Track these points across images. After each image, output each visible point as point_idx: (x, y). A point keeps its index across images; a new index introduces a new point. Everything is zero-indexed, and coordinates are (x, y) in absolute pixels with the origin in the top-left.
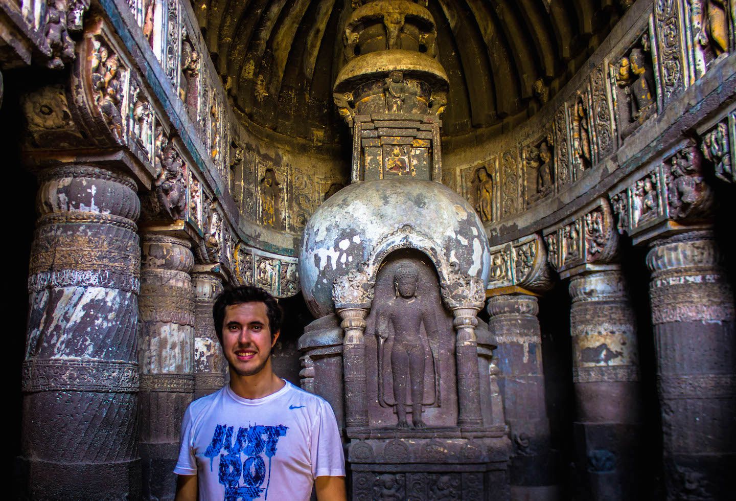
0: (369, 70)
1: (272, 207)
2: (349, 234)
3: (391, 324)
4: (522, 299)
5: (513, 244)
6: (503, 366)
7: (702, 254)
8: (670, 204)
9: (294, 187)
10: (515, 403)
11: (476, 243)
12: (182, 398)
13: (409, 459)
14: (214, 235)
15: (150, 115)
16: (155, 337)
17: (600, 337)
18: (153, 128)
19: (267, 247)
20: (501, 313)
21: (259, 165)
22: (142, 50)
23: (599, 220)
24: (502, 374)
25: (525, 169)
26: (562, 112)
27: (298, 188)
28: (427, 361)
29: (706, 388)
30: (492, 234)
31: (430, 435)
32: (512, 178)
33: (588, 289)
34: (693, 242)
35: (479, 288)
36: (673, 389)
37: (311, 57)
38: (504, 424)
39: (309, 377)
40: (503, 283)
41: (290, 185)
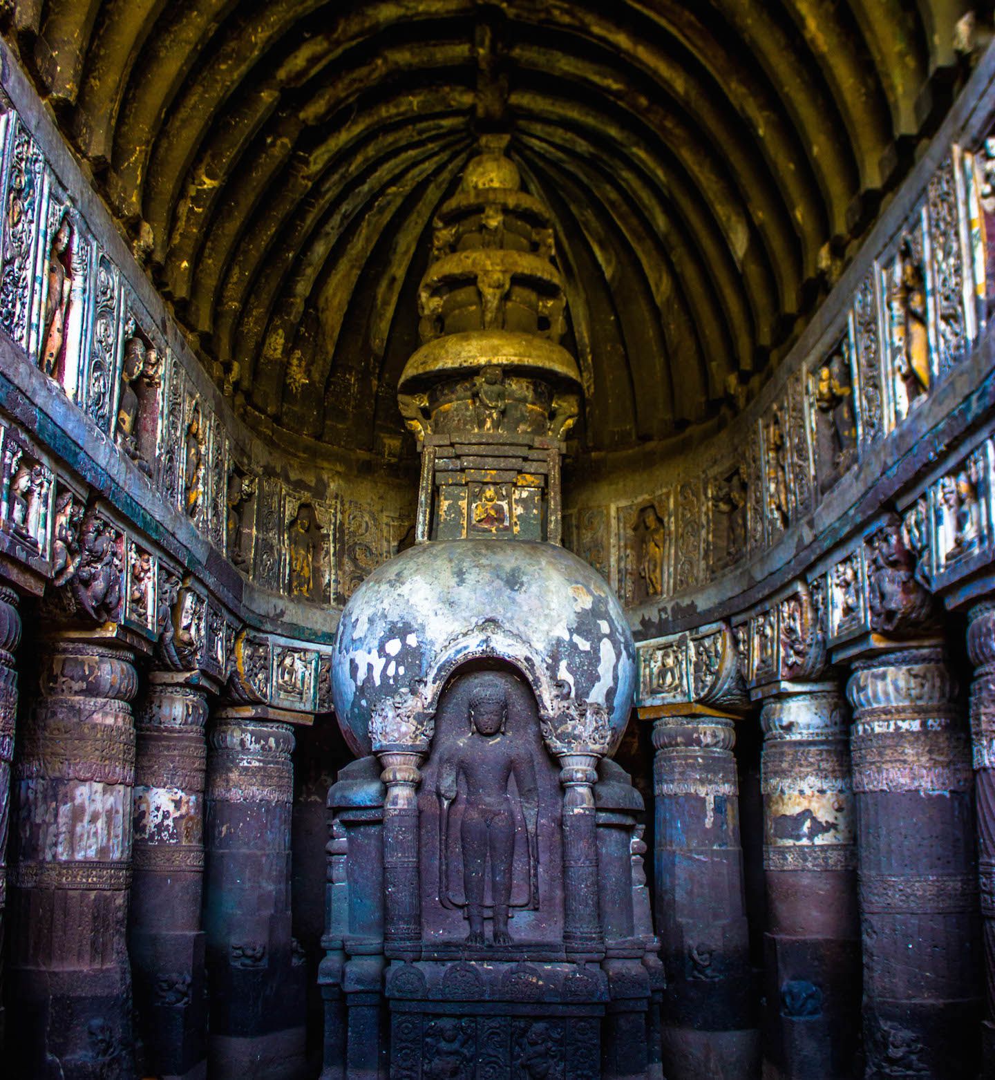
0: (448, 363)
1: (308, 565)
2: (400, 630)
3: (462, 777)
4: (704, 723)
5: (691, 634)
6: (674, 832)
7: (922, 685)
8: (872, 608)
9: (346, 531)
10: (690, 893)
11: (606, 647)
12: (106, 898)
13: (482, 995)
14: (188, 628)
15: (46, 484)
16: (65, 803)
17: (802, 799)
18: (50, 501)
19: (295, 631)
20: (672, 746)
21: (288, 499)
22: (29, 394)
23: (797, 615)
24: (671, 846)
25: (710, 514)
26: (755, 432)
27: (353, 534)
28: (518, 836)
29: (922, 897)
30: (660, 616)
31: (517, 956)
32: (692, 527)
33: (785, 722)
34: (909, 667)
35: (600, 723)
36: (876, 898)
37: (381, 320)
38: (652, 935)
39: (339, 854)
40: (674, 697)
41: (340, 529)
